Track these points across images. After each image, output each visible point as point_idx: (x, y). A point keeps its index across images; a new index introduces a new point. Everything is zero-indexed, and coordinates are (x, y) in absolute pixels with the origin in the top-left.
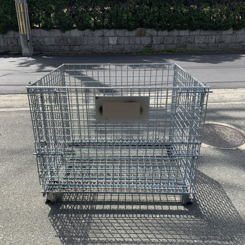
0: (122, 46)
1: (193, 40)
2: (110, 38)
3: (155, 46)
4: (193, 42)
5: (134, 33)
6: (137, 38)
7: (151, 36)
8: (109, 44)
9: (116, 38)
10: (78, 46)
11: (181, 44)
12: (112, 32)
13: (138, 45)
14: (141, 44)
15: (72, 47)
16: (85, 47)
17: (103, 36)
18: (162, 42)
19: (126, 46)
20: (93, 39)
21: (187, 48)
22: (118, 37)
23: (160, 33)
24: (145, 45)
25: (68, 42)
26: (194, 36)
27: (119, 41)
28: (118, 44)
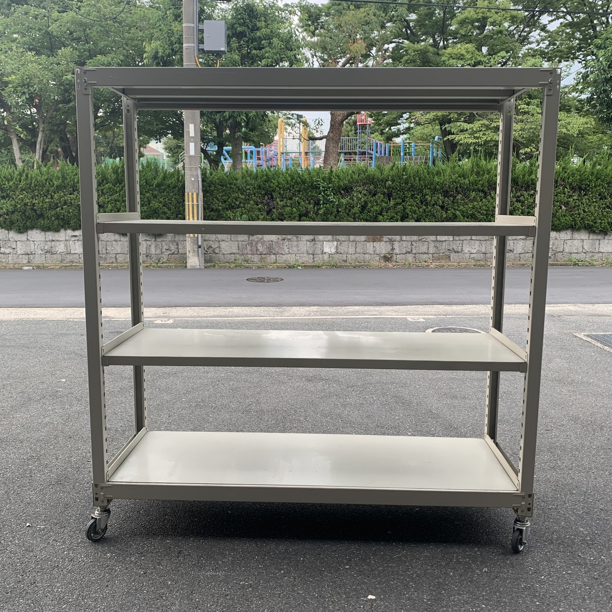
0: (345, 256)
1: (460, 248)
2: (324, 244)
3: (398, 256)
4: (460, 251)
6: (368, 244)
7: (391, 241)
8: (323, 253)
9: (335, 243)
10: (273, 256)
11: (441, 254)
13: (371, 254)
14: (374, 254)
15: (263, 256)
16: (284, 256)
17: (313, 240)
18: (409, 250)
19: (350, 255)
20: (297, 246)
21: (451, 260)
22: (339, 243)
24: (382, 255)
25: (259, 248)
26: (461, 242)
27: (340, 247)
28: (337, 253)
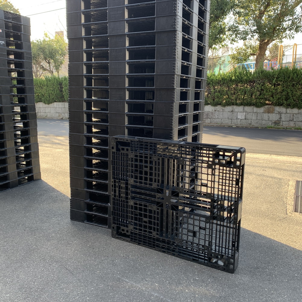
0: (250, 121)
2: (238, 114)
3: (283, 122)
5: (262, 110)
6: (265, 114)
7: (280, 113)
8: (237, 119)
9: (245, 113)
10: (209, 119)
12: (241, 108)
13: (266, 120)
14: (268, 120)
16: (215, 120)
17: (232, 111)
18: (292, 119)
19: (253, 121)
20: (223, 114)
23: (289, 110)
24: (273, 122)
27: (247, 116)
28: (246, 119)
